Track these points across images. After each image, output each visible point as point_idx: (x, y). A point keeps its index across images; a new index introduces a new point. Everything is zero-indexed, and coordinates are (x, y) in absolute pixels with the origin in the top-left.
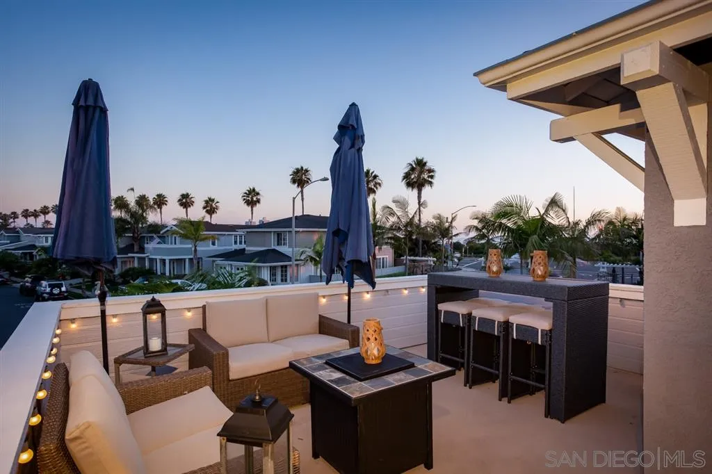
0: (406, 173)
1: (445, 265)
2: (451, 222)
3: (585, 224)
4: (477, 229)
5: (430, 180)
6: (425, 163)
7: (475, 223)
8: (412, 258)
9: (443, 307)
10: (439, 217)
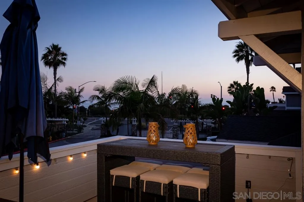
0: (44, 55)
1: (75, 123)
2: (79, 92)
3: (168, 96)
4: (98, 98)
5: (63, 61)
6: (60, 48)
7: (97, 93)
8: (50, 119)
9: (115, 172)
10: (70, 89)
